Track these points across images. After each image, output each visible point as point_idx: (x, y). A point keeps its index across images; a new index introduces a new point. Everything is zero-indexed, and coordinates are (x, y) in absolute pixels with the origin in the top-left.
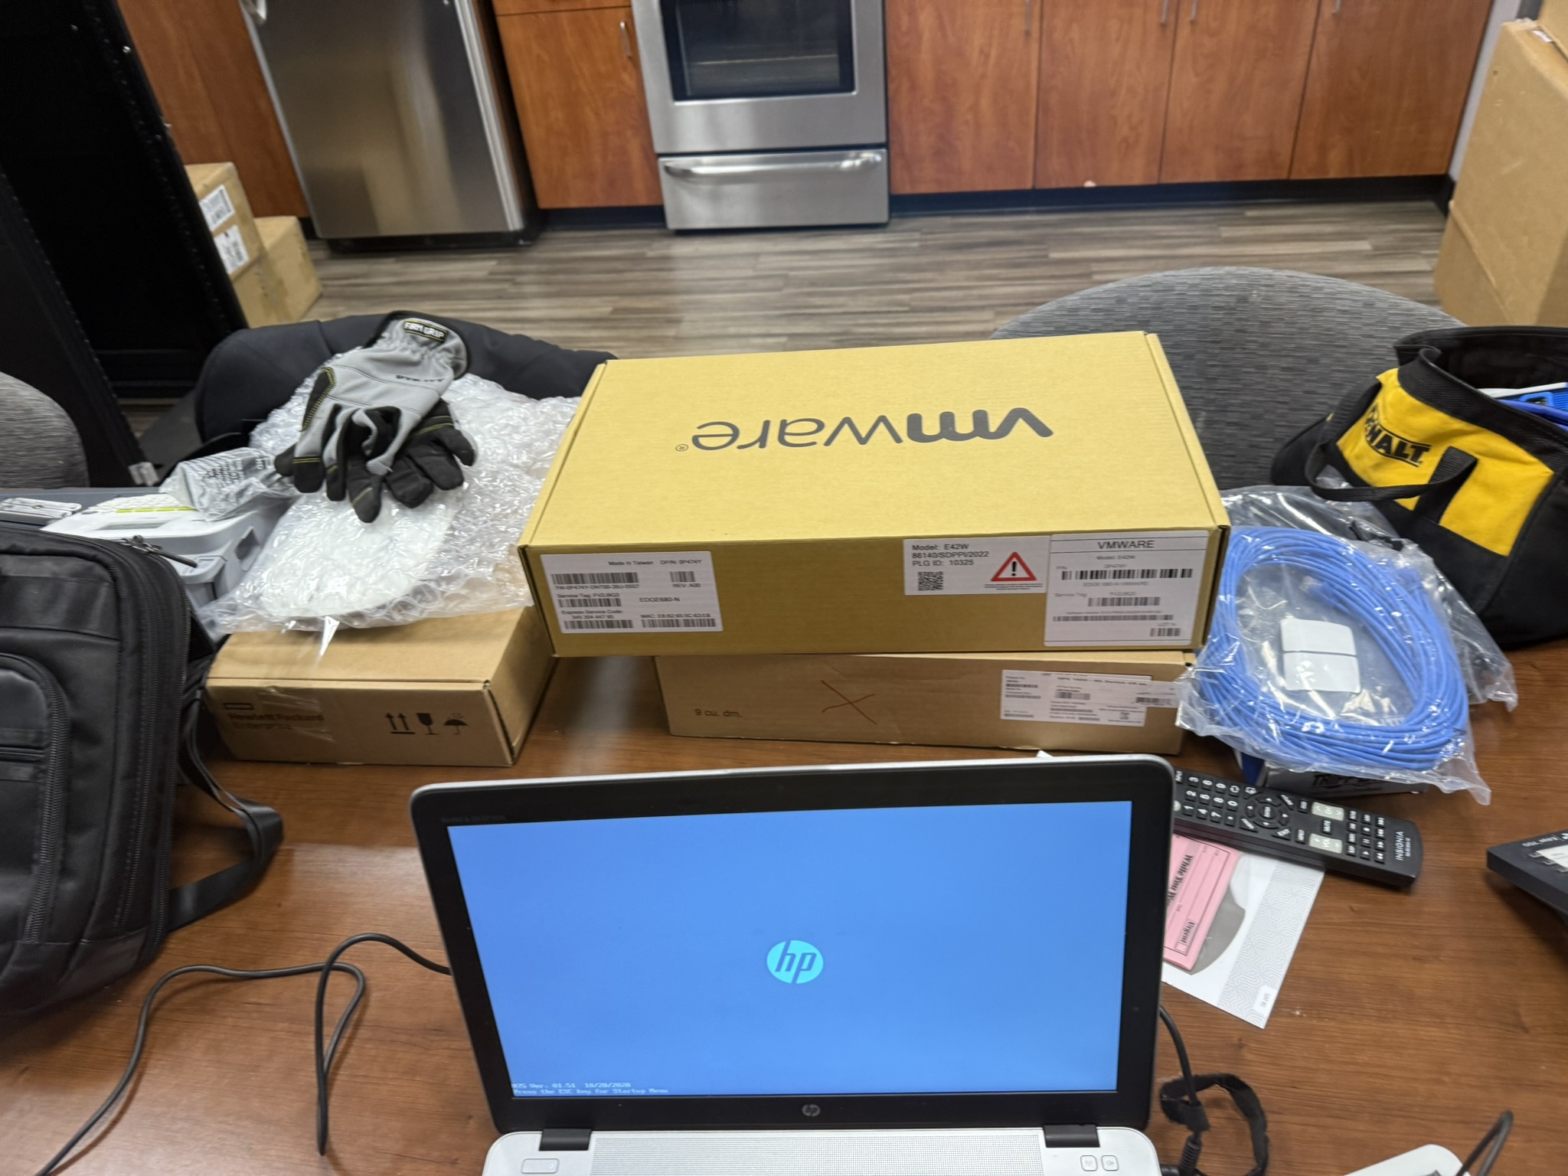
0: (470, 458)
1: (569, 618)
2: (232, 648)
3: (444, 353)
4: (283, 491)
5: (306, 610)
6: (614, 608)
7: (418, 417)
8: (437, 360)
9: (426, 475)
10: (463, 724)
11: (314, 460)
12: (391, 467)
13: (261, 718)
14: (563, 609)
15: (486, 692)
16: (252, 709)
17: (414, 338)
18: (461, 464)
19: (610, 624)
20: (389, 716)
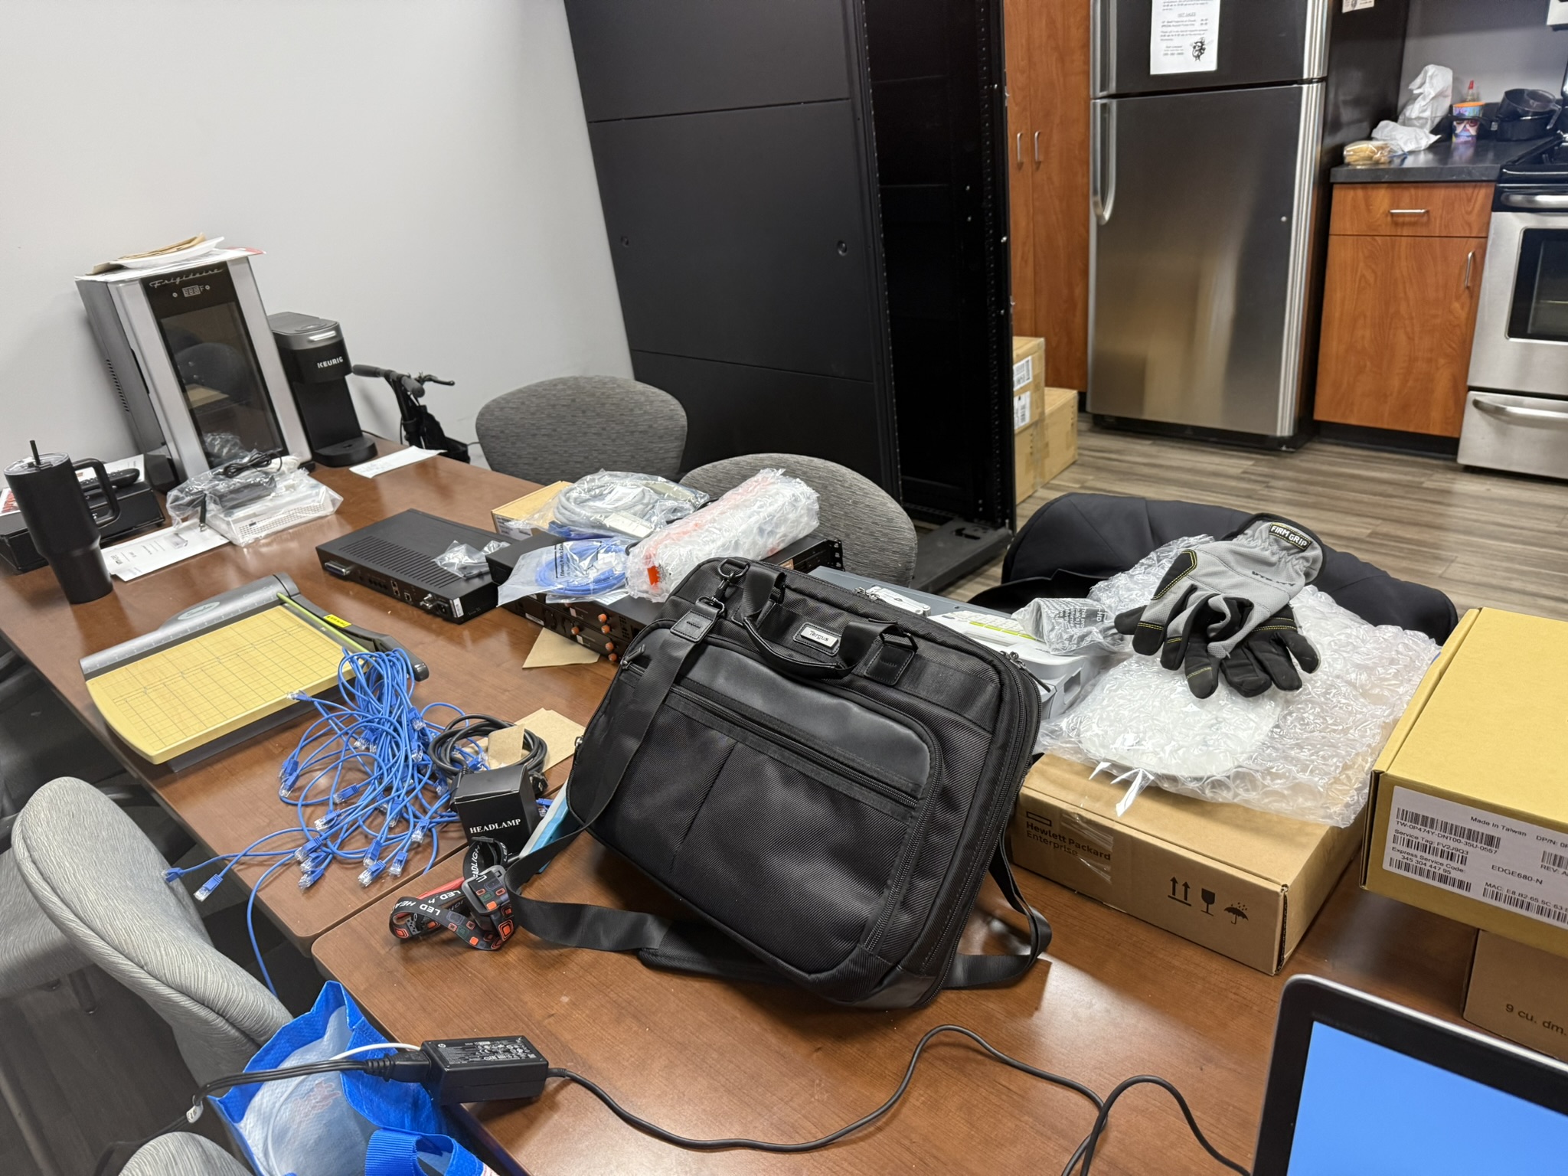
0: (1311, 663)
1: (1399, 857)
2: (1045, 767)
3: (1301, 561)
4: (1113, 645)
5: (1122, 757)
6: (1455, 864)
7: (1268, 615)
8: (1293, 566)
9: (1265, 669)
10: (1244, 916)
11: (1160, 628)
12: (1230, 653)
13: (1054, 836)
14: (1394, 845)
15: (1282, 894)
16: (1050, 825)
17: (1276, 541)
18: (1298, 668)
19: (1443, 879)
20: (1174, 881)
